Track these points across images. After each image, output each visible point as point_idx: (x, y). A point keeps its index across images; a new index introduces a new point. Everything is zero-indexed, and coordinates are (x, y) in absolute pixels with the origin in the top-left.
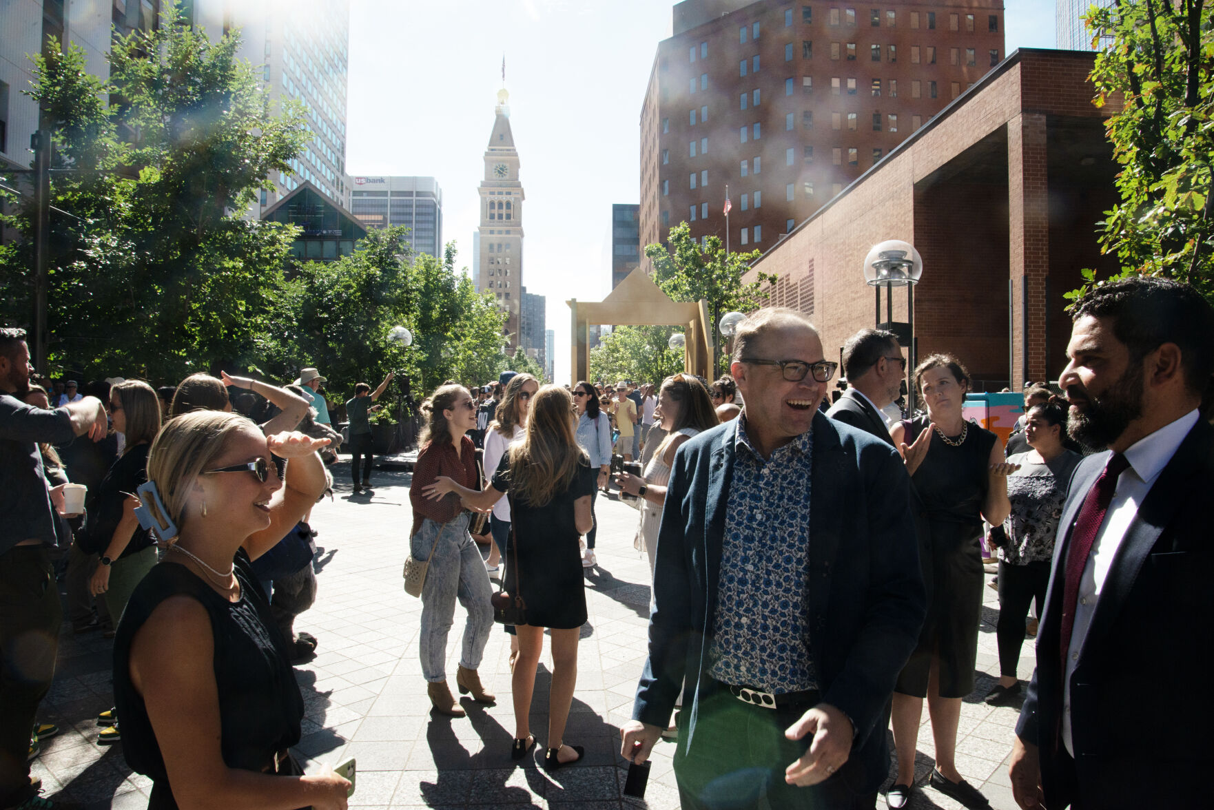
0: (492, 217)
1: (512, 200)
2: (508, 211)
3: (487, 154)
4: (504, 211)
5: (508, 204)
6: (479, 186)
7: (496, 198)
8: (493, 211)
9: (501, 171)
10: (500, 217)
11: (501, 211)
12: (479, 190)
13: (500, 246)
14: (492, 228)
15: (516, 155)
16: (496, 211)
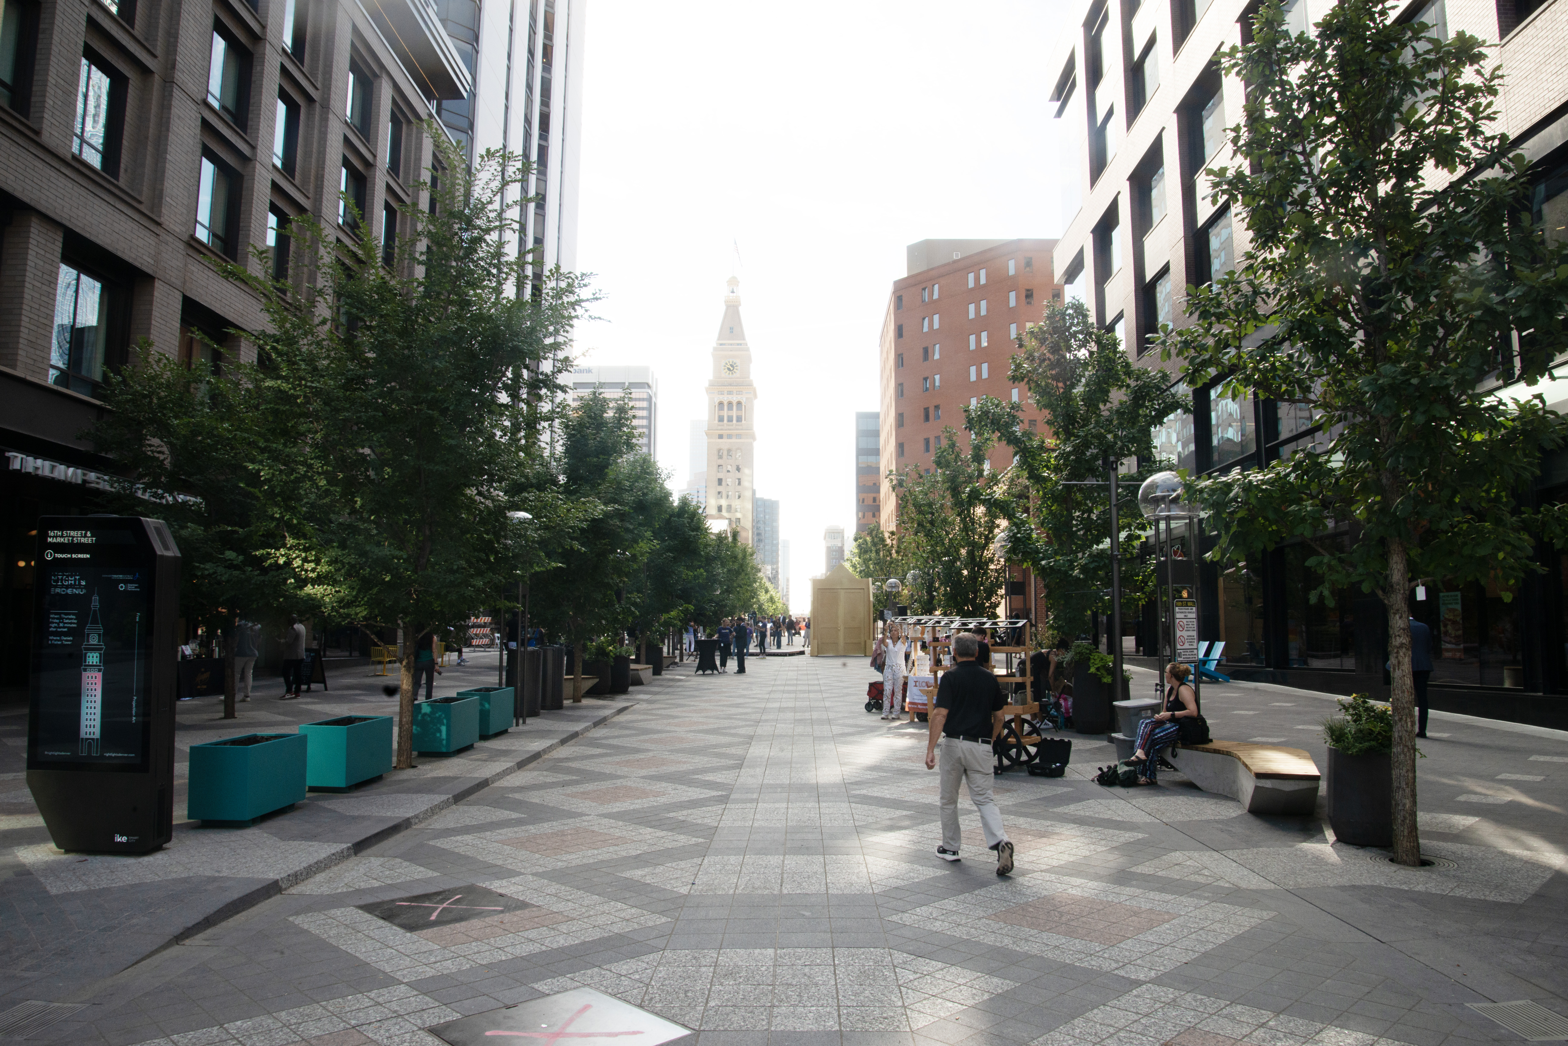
0: (721, 419)
1: (743, 401)
2: (739, 413)
3: (715, 349)
4: (734, 413)
5: (739, 403)
6: (707, 385)
7: (726, 399)
8: (721, 413)
9: (731, 368)
10: (730, 419)
11: (730, 413)
12: (707, 390)
13: (729, 451)
14: (721, 432)
15: (748, 350)
16: (725, 413)
